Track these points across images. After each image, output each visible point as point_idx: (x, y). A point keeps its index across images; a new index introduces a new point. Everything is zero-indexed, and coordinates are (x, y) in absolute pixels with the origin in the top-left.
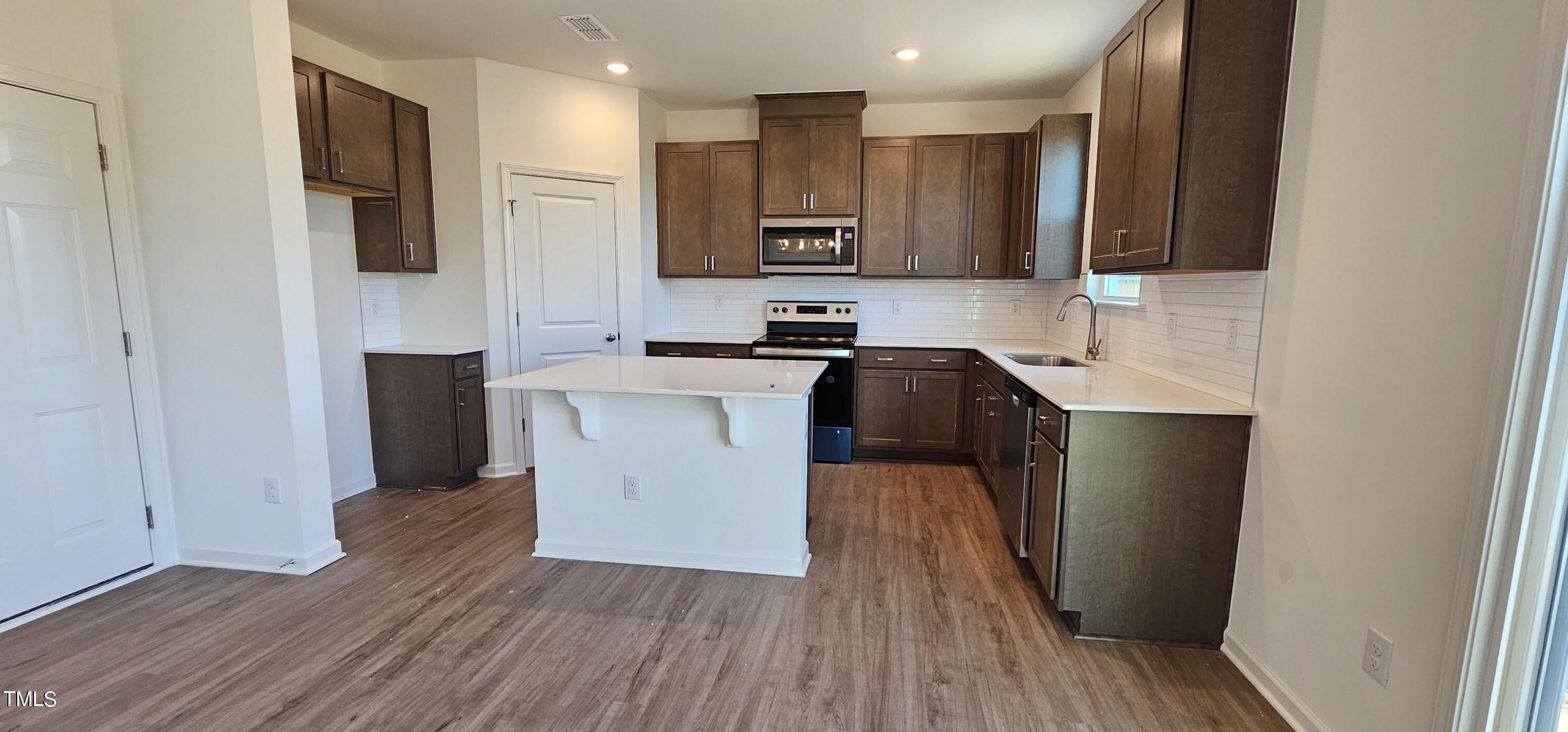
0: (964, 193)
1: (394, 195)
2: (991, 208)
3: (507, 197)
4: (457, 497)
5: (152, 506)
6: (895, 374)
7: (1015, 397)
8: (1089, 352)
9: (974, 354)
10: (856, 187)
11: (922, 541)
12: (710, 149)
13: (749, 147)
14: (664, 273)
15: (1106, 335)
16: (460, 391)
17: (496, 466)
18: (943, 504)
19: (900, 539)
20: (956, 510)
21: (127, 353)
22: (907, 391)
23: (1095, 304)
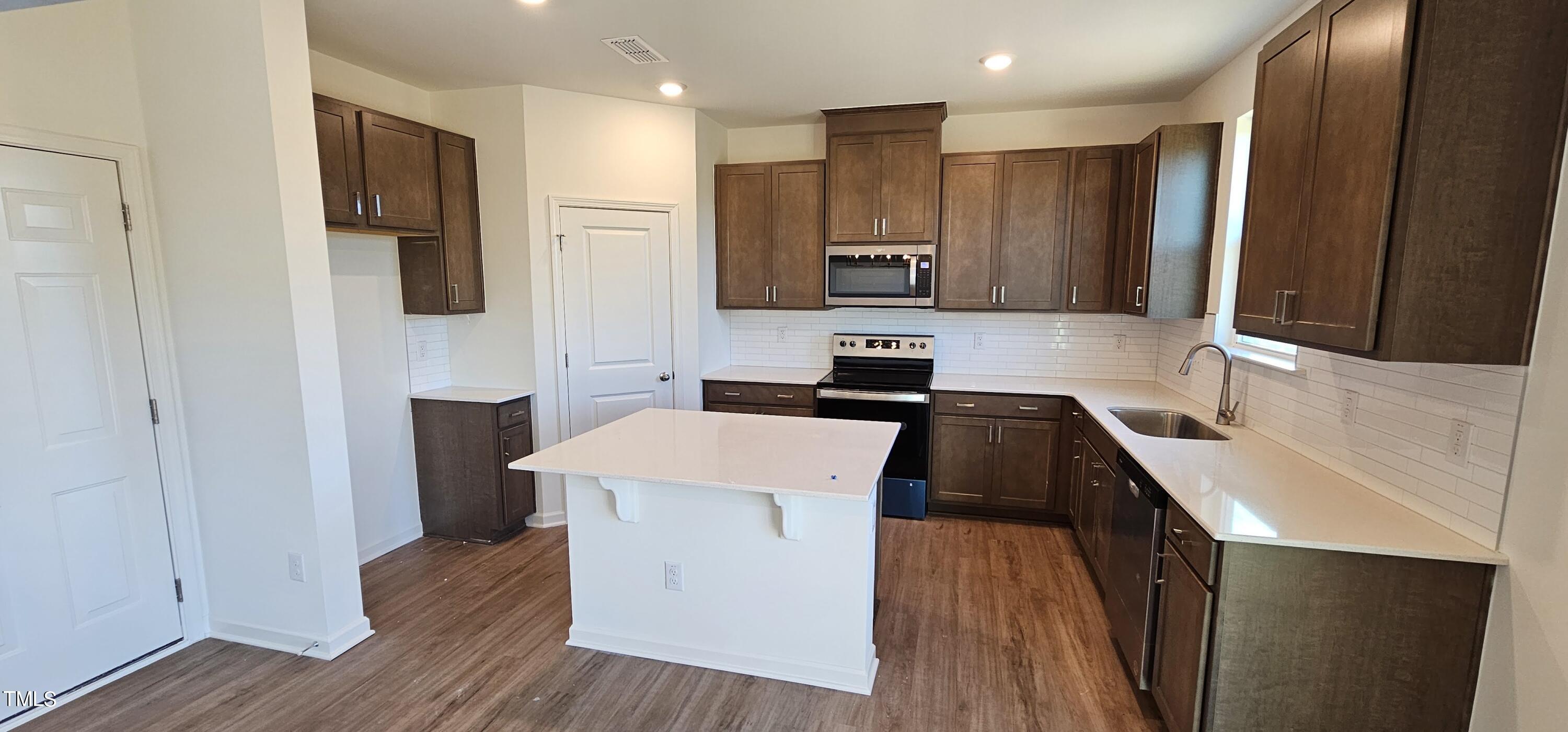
0: (1061, 216)
1: (438, 234)
2: (1093, 231)
3: (555, 232)
4: (500, 553)
5: (181, 578)
6: (976, 421)
7: (1132, 484)
8: (1222, 415)
9: (1070, 402)
10: (934, 211)
11: (1012, 645)
12: (770, 170)
13: (815, 167)
14: (722, 304)
15: (1244, 395)
16: (505, 440)
17: (545, 515)
18: (1036, 587)
19: (985, 640)
20: (1051, 596)
21: (154, 421)
22: (990, 441)
23: (1230, 357)
